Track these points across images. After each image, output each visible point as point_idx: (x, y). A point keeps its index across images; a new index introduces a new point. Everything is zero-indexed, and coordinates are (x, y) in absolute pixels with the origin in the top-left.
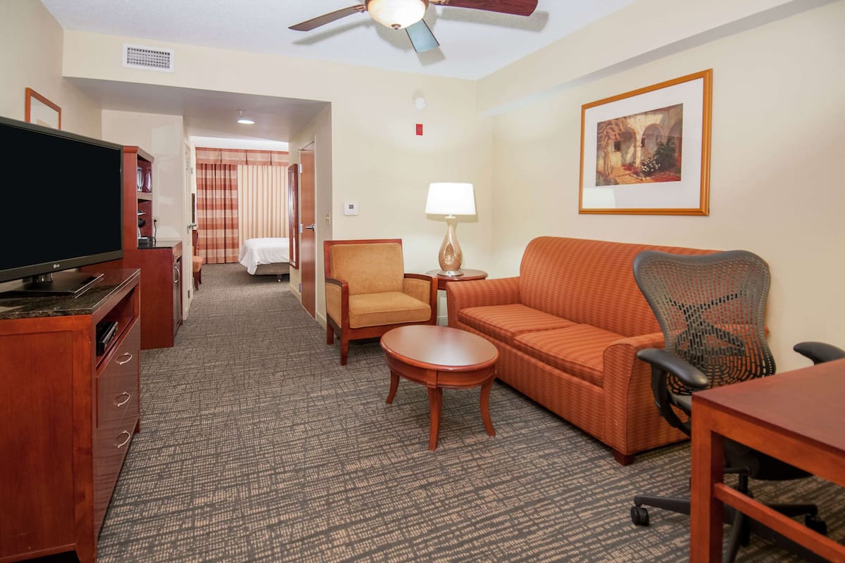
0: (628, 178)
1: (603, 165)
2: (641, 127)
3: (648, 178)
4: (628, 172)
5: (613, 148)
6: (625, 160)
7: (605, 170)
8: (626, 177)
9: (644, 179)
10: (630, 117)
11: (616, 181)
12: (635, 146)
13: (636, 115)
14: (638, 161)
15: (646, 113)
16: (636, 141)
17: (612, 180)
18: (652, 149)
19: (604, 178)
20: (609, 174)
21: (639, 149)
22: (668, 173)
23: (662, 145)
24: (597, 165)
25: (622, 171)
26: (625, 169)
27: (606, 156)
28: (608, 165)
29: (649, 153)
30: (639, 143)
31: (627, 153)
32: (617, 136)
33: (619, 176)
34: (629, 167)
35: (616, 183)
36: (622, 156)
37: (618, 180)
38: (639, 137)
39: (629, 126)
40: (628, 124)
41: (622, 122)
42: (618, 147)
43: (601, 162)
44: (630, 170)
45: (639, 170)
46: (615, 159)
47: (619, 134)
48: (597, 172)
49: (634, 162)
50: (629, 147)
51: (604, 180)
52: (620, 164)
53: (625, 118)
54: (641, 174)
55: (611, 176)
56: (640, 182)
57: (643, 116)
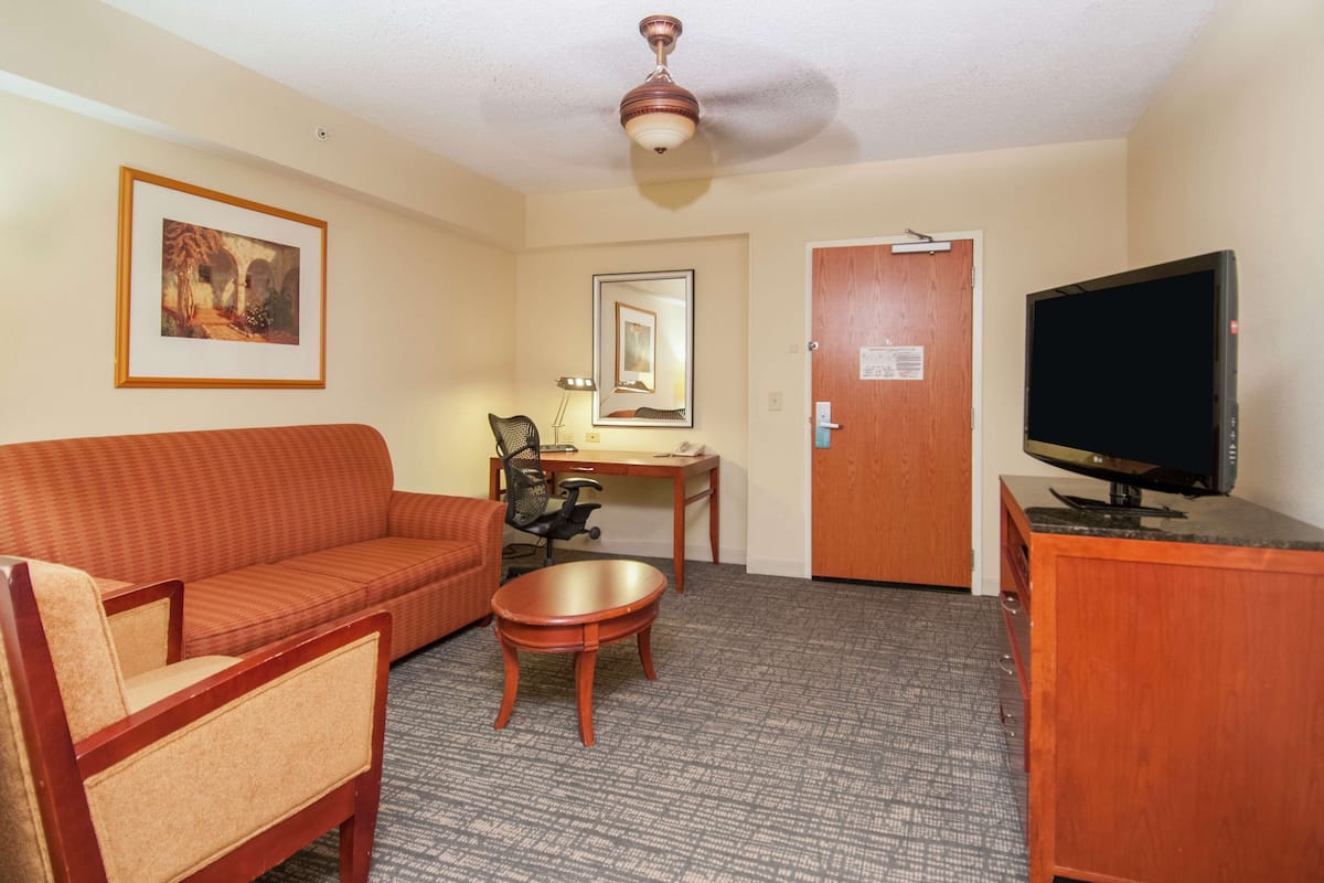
0: (225, 330)
1: (176, 299)
2: (245, 256)
3: (256, 335)
4: (224, 320)
5: (197, 276)
6: (220, 301)
7: (180, 309)
8: (222, 327)
9: (250, 335)
10: (227, 234)
11: (205, 332)
12: (236, 282)
13: (238, 235)
14: (241, 307)
15: (253, 240)
16: (237, 275)
17: (196, 330)
18: (262, 294)
19: (179, 323)
20: (189, 318)
21: (242, 290)
22: (283, 332)
23: (275, 292)
24: (164, 295)
25: (214, 317)
26: (220, 315)
27: (182, 284)
28: (187, 300)
29: (257, 300)
30: (242, 280)
31: (222, 290)
32: (205, 256)
33: (210, 324)
34: (228, 312)
35: (205, 336)
36: (214, 292)
37: (208, 331)
38: (243, 271)
39: (226, 248)
40: (224, 244)
41: (215, 237)
42: (206, 276)
43: (172, 293)
44: (229, 318)
45: (242, 320)
46: (202, 294)
47: (208, 255)
48: (164, 309)
49: (235, 307)
50: (226, 282)
51: (181, 326)
52: (210, 304)
53: (220, 232)
54: (246, 328)
55: (193, 322)
56: (245, 340)
57: (249, 244)
